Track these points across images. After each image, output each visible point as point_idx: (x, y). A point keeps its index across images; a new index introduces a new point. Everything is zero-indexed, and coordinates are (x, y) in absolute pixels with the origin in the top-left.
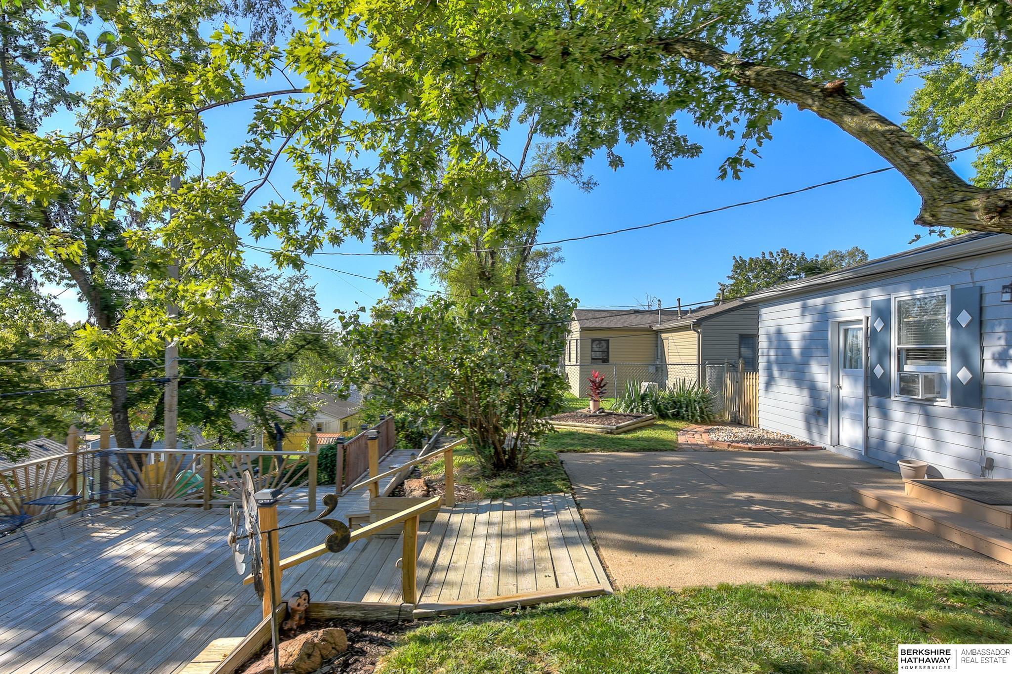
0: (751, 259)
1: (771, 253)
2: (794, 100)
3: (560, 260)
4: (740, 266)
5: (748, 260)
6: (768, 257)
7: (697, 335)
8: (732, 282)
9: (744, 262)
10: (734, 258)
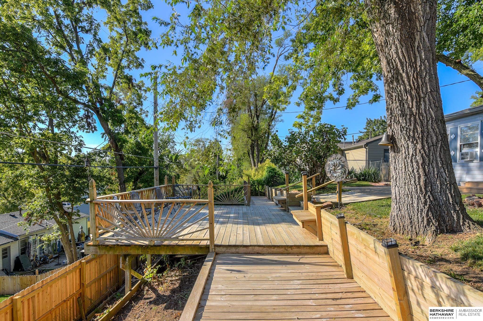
0: (375, 120)
1: (385, 117)
2: (445, 64)
3: (282, 121)
4: (369, 122)
5: (373, 120)
6: (383, 118)
7: (365, 149)
8: (366, 131)
9: (372, 121)
10: (367, 119)
